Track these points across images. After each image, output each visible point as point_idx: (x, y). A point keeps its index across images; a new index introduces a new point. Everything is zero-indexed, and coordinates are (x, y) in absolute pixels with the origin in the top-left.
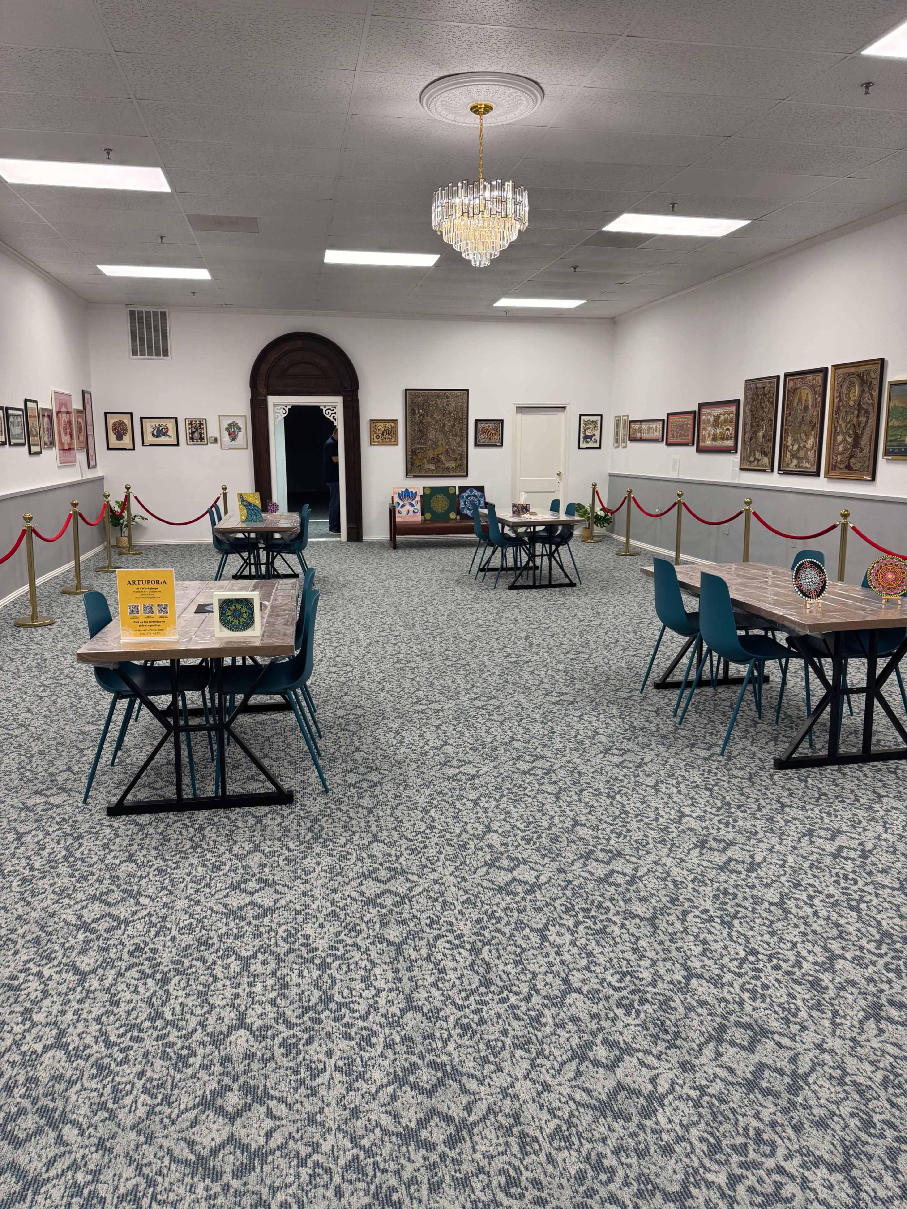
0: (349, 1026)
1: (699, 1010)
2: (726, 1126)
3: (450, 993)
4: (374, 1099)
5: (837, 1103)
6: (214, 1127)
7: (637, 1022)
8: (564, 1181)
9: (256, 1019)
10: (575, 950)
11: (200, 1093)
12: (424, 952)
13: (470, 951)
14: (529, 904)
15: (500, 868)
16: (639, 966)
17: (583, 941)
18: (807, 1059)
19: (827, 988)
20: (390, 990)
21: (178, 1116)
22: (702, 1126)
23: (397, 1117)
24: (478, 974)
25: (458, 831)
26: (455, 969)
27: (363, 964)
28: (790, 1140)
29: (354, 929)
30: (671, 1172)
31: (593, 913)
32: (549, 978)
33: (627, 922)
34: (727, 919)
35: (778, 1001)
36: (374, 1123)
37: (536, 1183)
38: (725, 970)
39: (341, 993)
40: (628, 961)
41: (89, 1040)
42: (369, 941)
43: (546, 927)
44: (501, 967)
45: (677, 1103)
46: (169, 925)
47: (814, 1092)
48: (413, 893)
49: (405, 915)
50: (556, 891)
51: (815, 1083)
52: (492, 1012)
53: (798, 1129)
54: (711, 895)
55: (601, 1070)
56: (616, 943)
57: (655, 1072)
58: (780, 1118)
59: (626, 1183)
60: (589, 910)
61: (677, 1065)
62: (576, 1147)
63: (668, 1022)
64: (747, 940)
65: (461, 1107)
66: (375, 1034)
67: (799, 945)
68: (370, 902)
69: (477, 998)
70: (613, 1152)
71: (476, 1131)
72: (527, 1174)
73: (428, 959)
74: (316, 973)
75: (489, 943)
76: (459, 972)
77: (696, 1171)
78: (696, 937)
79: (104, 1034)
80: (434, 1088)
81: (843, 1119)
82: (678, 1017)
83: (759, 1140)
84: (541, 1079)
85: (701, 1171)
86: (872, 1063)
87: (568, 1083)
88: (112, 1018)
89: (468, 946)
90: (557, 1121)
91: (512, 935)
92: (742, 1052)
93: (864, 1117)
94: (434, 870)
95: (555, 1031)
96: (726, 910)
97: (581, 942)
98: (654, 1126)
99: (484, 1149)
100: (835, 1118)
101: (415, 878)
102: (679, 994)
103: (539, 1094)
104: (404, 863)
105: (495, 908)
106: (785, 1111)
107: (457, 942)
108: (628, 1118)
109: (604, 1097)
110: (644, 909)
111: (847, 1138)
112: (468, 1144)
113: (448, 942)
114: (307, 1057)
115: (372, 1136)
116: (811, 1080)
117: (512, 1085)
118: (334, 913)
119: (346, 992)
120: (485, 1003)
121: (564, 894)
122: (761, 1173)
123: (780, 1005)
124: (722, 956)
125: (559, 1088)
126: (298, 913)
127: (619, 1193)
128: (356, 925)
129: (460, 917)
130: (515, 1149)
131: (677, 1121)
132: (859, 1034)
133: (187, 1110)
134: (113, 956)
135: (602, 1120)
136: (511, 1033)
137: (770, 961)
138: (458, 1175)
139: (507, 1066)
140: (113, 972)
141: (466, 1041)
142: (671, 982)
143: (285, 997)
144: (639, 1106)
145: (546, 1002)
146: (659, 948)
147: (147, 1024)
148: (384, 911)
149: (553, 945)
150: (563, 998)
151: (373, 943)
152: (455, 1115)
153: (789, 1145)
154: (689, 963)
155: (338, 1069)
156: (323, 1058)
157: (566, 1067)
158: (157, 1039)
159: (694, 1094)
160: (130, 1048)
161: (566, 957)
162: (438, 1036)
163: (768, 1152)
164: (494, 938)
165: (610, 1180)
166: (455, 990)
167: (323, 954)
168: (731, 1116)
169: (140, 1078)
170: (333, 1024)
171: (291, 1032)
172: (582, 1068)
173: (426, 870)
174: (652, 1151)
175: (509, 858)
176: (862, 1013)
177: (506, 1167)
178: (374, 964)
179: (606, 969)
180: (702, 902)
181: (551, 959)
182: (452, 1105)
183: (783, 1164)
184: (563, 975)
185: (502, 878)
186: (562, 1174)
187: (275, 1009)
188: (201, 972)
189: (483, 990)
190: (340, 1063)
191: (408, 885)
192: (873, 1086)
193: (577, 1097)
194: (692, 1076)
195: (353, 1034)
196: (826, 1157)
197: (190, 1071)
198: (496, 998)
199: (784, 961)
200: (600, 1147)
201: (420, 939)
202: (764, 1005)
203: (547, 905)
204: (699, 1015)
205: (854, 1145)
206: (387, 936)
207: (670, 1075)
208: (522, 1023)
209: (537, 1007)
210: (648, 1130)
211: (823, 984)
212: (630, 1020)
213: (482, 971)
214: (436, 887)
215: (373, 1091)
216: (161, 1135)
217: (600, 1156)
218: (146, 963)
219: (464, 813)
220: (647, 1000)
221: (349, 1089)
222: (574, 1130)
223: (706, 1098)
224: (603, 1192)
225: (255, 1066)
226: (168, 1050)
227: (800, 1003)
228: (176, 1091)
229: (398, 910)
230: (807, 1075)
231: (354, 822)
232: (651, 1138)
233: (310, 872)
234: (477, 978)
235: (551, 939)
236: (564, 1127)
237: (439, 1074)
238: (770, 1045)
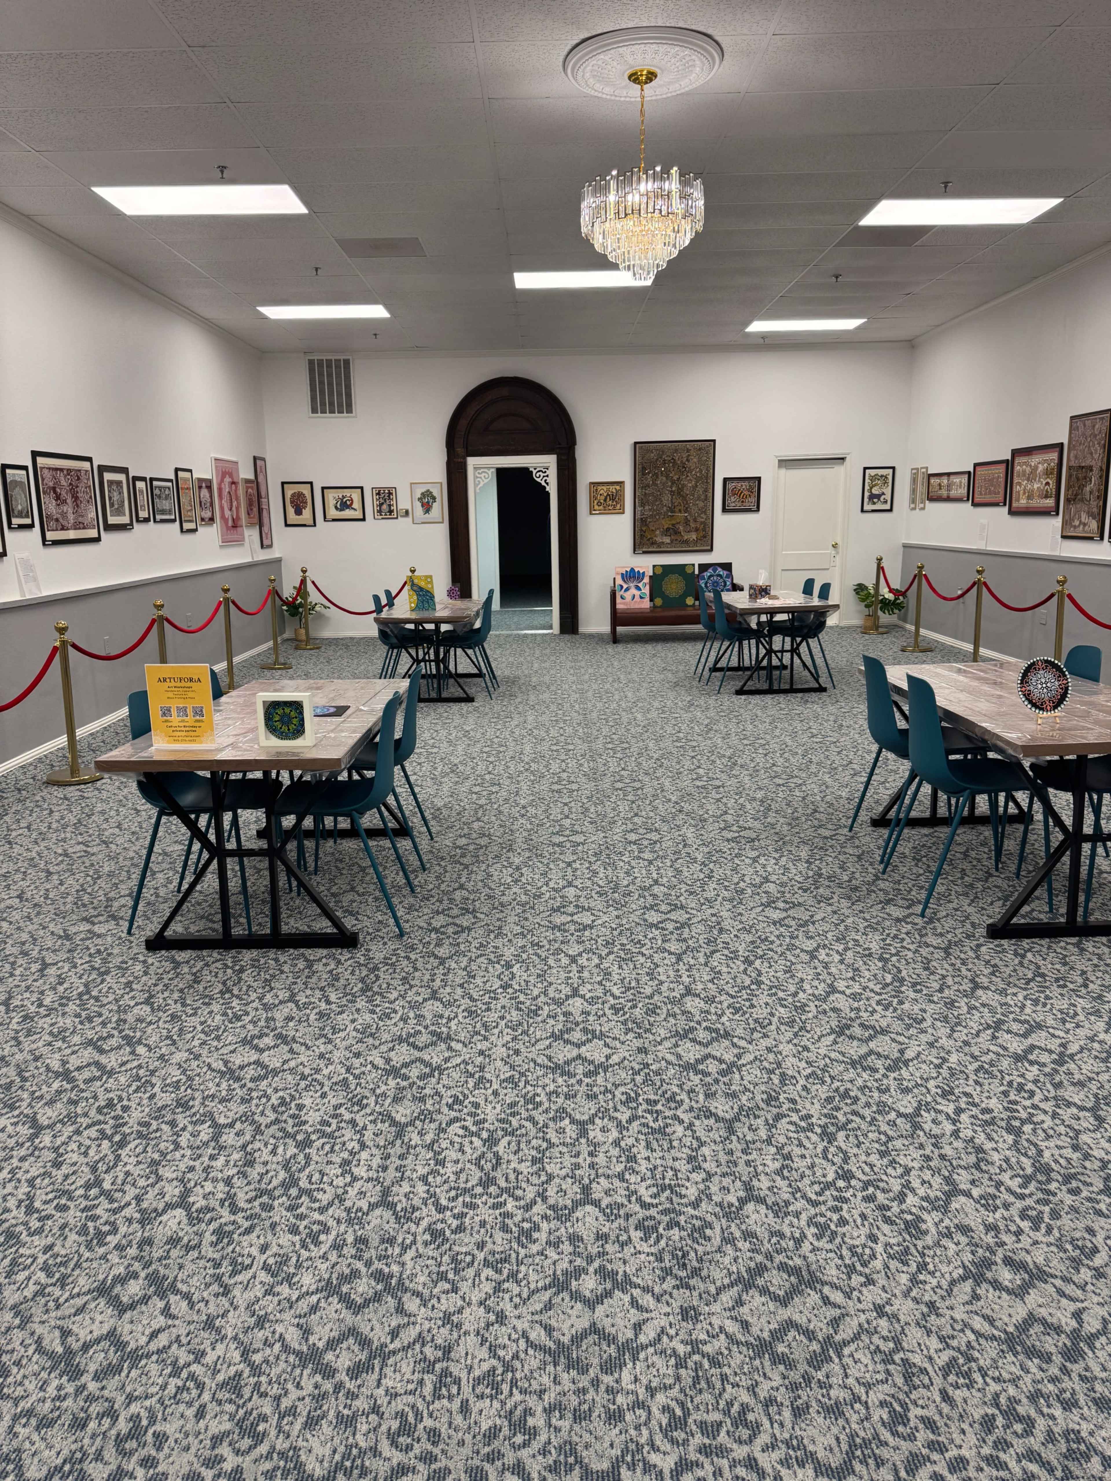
0: (301, 1217)
1: (740, 1244)
2: (707, 1397)
3: (438, 1190)
4: (291, 1307)
5: (868, 1386)
6: (99, 1318)
7: (653, 1250)
8: (468, 1438)
9: (200, 1198)
10: (615, 1152)
11: (101, 1277)
12: (429, 1138)
13: (485, 1141)
14: (584, 1088)
15: (567, 1042)
16: (688, 1180)
17: (631, 1141)
18: (855, 1323)
19: (926, 1232)
21: (66, 1301)
22: (675, 1392)
23: (306, 1332)
24: (482, 1170)
25: (536, 992)
26: (457, 1162)
27: (350, 1146)
28: (782, 1425)
29: (359, 1102)
30: (607, 1444)
31: (659, 1107)
32: (567, 1184)
33: (697, 1123)
34: (832, 1129)
35: (851, 1242)
36: (277, 1336)
37: (434, 1436)
38: (798, 1195)
39: (310, 1177)
40: (676, 1171)
41: (12, 1203)
42: (371, 1118)
43: (591, 1119)
44: (514, 1165)
45: (655, 1358)
46: (154, 1080)
47: (844, 1368)
49: (427, 1091)
50: (624, 1075)
51: (851, 1355)
52: (477, 1219)
53: (799, 1412)
54: (824, 1096)
55: (579, 1305)
56: (672, 1147)
57: (646, 1315)
58: (782, 1396)
59: (544, 1452)
60: (656, 1102)
61: (678, 1310)
62: (503, 1397)
63: (692, 1254)
64: (846, 1160)
65: (387, 1329)
66: (326, 1230)
67: (913, 1173)
68: (394, 1072)
69: (468, 1199)
70: (545, 1409)
71: (390, 1362)
72: (428, 1422)
73: (430, 1147)
74: (292, 1150)
75: (512, 1133)
76: (460, 1166)
77: (639, 1448)
78: (779, 1149)
79: (30, 1198)
80: (367, 1303)
81: (867, 1408)
82: (708, 1249)
83: (741, 1420)
84: (499, 1308)
85: (646, 1448)
86: (942, 1339)
87: (529, 1317)
88: (47, 1181)
89: (485, 1135)
90: (494, 1362)
91: (545, 1126)
92: (771, 1304)
93: (898, 1408)
94: (486, 1039)
95: (544, 1249)
96: (836, 1117)
97: (628, 1142)
98: (612, 1384)
99: (390, 1384)
100: (857, 1406)
101: (459, 1047)
102: (724, 1221)
103: (488, 1325)
104: (454, 1028)
106: (794, 1387)
107: (474, 1128)
108: (584, 1370)
109: (566, 1340)
110: (727, 1107)
111: (862, 1434)
112: (376, 1376)
113: (463, 1127)
114: (238, 1249)
115: (268, 1351)
116: (846, 1351)
117: (460, 1311)
118: (345, 1082)
119: (316, 1177)
120: (475, 1207)
121: (633, 1080)
122: (724, 1463)
123: (852, 1249)
124: (802, 1177)
125: (515, 1322)
126: (304, 1077)
127: (528, 1462)
128: (364, 1098)
130: (428, 1389)
131: (645, 1382)
132: (943, 1298)
133: (78, 1295)
134: (79, 1110)
135: (550, 1368)
136: (489, 1246)
137: (865, 1188)
138: (346, 1412)
139: (465, 1287)
140: (71, 1129)
141: (430, 1251)
142: (720, 1205)
143: (245, 1175)
144: (605, 1356)
145: (550, 1212)
146: (723, 1158)
147: (81, 1192)
148: (404, 1084)
149: (590, 1143)
150: (573, 1211)
152: (375, 1340)
153: (777, 1432)
154: (755, 1183)
155: (266, 1267)
156: (254, 1251)
157: (535, 1297)
158: (83, 1211)
159: (682, 1349)
160: (49, 1217)
161: (601, 1159)
162: (400, 1240)
163: (745, 1437)
164: (521, 1127)
165: (525, 1445)
166: (446, 1187)
167: (310, 1130)
168: (718, 1385)
169: (44, 1253)
170: (284, 1213)
171: (233, 1218)
172: (557, 1300)
173: (476, 1038)
174: (595, 1415)
175: (585, 1030)
176: (961, 1271)
177: (407, 1409)
178: (363, 1147)
179: (643, 1180)
180: (808, 1105)
181: (580, 1160)
182: (377, 1326)
183: (758, 1455)
184: (586, 1181)
186: (469, 1428)
187: (227, 1189)
188: (165, 1137)
189: (479, 1190)
190: (271, 1261)
191: (447, 1055)
192: (930, 1369)
193: (533, 1336)
194: (691, 1326)
195: (301, 1228)
196: (821, 1454)
197: (101, 1251)
198: (491, 1202)
199: (884, 1191)
200: (532, 1401)
201: (432, 1121)
202: (829, 1246)
204: (738, 1250)
205: (866, 1443)
206: (394, 1114)
207: (664, 1322)
208: (508, 1236)
209: (536, 1219)
210: (603, 1388)
211: (924, 1227)
212: (645, 1247)
213: (488, 1167)
214: (479, 1060)
215: (294, 1299)
216: (37, 1320)
217: (528, 1412)
218: (111, 1122)
219: (555, 971)
220: (678, 1224)
221: (267, 1293)
222: (510, 1374)
223: (696, 1357)
224: (510, 1458)
225: (175, 1253)
226: (90, 1224)
227: (879, 1248)
228: (77, 1272)
229: (421, 1084)
230: (845, 1343)
232: (601, 1398)
233: (340, 1030)
234: (479, 1174)
235: (592, 1135)
236: (499, 1371)
237: (380, 1287)
238: (813, 1298)
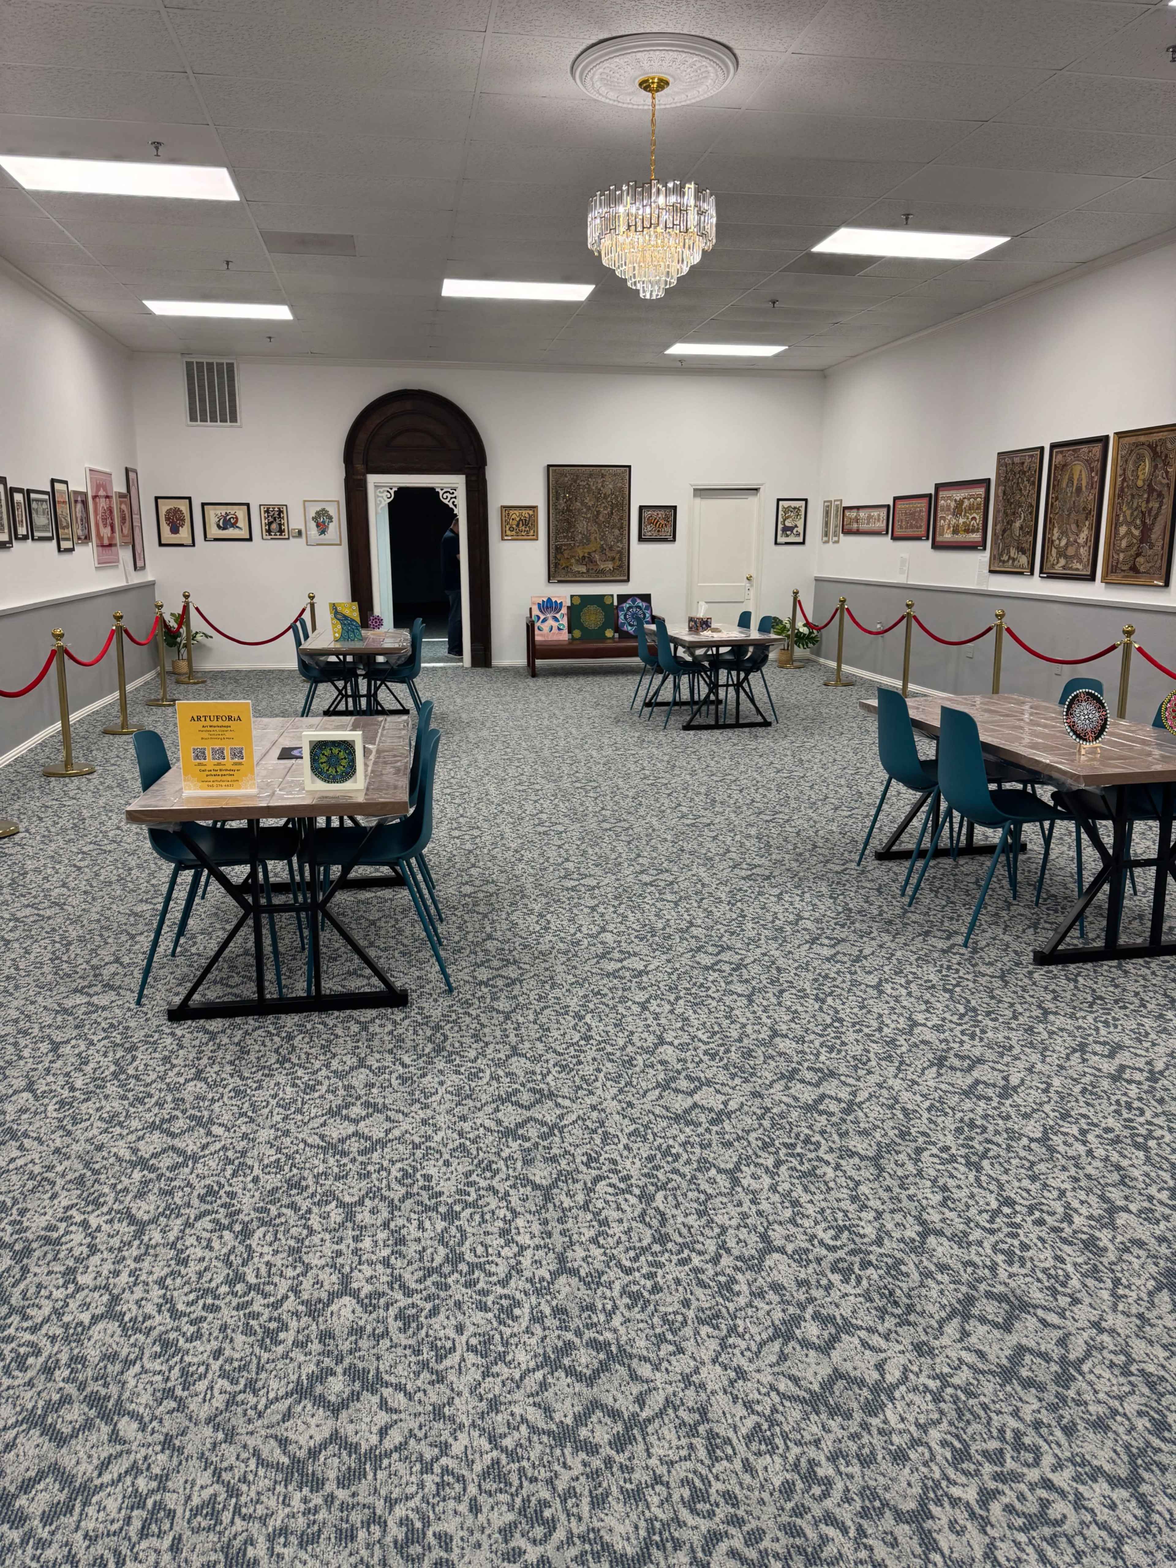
0: (484, 1293)
1: (939, 1277)
2: (975, 1427)
3: (615, 1252)
4: (518, 1387)
5: (1121, 1398)
6: (313, 1422)
7: (858, 1291)
8: (766, 1496)
9: (364, 1283)
10: (776, 1198)
11: (294, 1378)
12: (580, 1198)
13: (640, 1198)
14: (714, 1137)
15: (677, 1091)
16: (860, 1219)
17: (787, 1186)
18: (1080, 1342)
19: (1105, 1249)
20: (537, 1247)
21: (266, 1407)
22: (945, 1425)
23: (548, 1411)
24: (651, 1227)
25: (621, 1042)
26: (620, 1221)
27: (502, 1213)
28: (1059, 1446)
29: (489, 1168)
30: (905, 1485)
31: (798, 1150)
32: (743, 1233)
33: (842, 1162)
34: (974, 1159)
35: (1042, 1265)
36: (518, 1418)
37: (729, 1497)
38: (972, 1225)
39: (473, 1250)
40: (845, 1213)
41: (150, 1308)
42: (509, 1183)
43: (737, 1168)
44: (680, 1219)
45: (911, 1396)
46: (250, 1162)
47: (1090, 1384)
48: (565, 1122)
49: (555, 1151)
50: (750, 1121)
51: (1091, 1372)
52: (669, 1277)
53: (1069, 1430)
54: (953, 1127)
55: (812, 1353)
56: (829, 1189)
57: (883, 1355)
58: (1045, 1417)
59: (847, 1499)
60: (794, 1146)
61: (910, 1347)
62: (781, 1451)
63: (898, 1292)
64: (1001, 1187)
65: (631, 1398)
66: (518, 1304)
67: (1068, 1194)
68: (509, 1133)
69: (650, 1258)
70: (828, 1459)
71: (650, 1429)
72: (717, 1486)
73: (585, 1207)
74: (440, 1225)
75: (664, 1187)
76: (626, 1224)
77: (937, 1485)
78: (934, 1181)
79: (169, 1301)
80: (596, 1374)
81: (1129, 1419)
82: (911, 1285)
83: (1018, 1445)
84: (734, 1364)
85: (944, 1484)
86: (1165, 1347)
87: (769, 1369)
88: (179, 1281)
89: (637, 1191)
90: (755, 1418)
91: (694, 1177)
92: (995, 1332)
93: (1156, 1416)
94: (591, 1093)
95: (751, 1302)
96: (972, 1147)
97: (784, 1187)
98: (881, 1425)
99: (661, 1452)
100: (1118, 1418)
101: (567, 1103)
102: (913, 1256)
103: (732, 1383)
104: (552, 1084)
105: (671, 1142)
106: (1053, 1408)
107: (622, 1186)
108: (848, 1415)
109: (816, 1387)
110: (865, 1145)
111: (1134, 1443)
112: (641, 1447)
113: (610, 1185)
114: (431, 1332)
115: (516, 1434)
116: (1085, 1368)
117: (697, 1371)
118: (463, 1148)
119: (480, 1250)
120: (661, 1265)
121: (761, 1125)
122: (1023, 1487)
123: (1045, 1271)
124: (968, 1207)
125: (757, 1376)
126: (416, 1146)
127: (837, 1511)
128: (491, 1162)
129: (625, 1153)
130: (702, 1453)
131: (912, 1419)
132: (1148, 1309)
133: (277, 1399)
134: (179, 1202)
135: (813, 1417)
136: (695, 1304)
137: (1031, 1213)
138: (628, 1486)
139: (690, 1346)
140: (179, 1221)
141: (636, 1314)
142: (902, 1240)
143: (402, 1255)
144: (862, 1399)
145: (739, 1264)
146: (885, 1195)
147: (224, 1289)
148: (527, 1145)
149: (747, 1191)
150: (762, 1260)
151: (514, 1186)
152: (623, 1409)
153: (1057, 1451)
154: (925, 1216)
155: (471, 1348)
156: (452, 1334)
157: (765, 1349)
158: (237, 1308)
159: (933, 1385)
160: (202, 1319)
161: (765, 1206)
162: (600, 1307)
163: (1031, 1461)
164: (670, 1180)
165: (826, 1495)
166: (621, 1248)
167: (450, 1201)
168: (982, 1413)
169: (216, 1358)
170: (464, 1290)
171: (410, 1301)
172: (788, 1350)
173: (581, 1093)
174: (880, 1457)
175: (688, 1078)
176: (1153, 1282)
177: (690, 1476)
178: (515, 1214)
179: (816, 1223)
180: (941, 1137)
181: (745, 1208)
182: (619, 1396)
183: (1050, 1476)
184: (761, 1229)
185: (680, 1103)
186: (762, 1486)
187: (389, 1271)
188: (292, 1222)
189: (657, 1248)
190: (474, 1341)
191: (558, 1112)
192: (1167, 1376)
193: (782, 1388)
194: (929, 1361)
195: (489, 1303)
196: (1107, 1467)
197: (280, 1349)
198: (675, 1258)
199: (1048, 1213)
200: (812, 1452)
201: (575, 1181)
202: (1023, 1271)
203: (739, 1138)
204: (939, 1283)
205: (1142, 1452)
206: (532, 1178)
207: (902, 1360)
208: (708, 1291)
209: (728, 1271)
210: (874, 1431)
211: (1101, 1244)
212: (848, 1289)
213: (655, 1223)
214: (595, 1115)
215: (517, 1377)
216: (244, 1431)
217: (812, 1463)
218: (222, 1210)
219: (629, 1019)
220: (870, 1263)
221: (485, 1375)
222: (777, 1429)
223: (949, 1390)
224: (817, 1510)
225: (364, 1343)
226: (252, 1322)
227: (1070, 1268)
228: (263, 1375)
229: (546, 1143)
230: (1081, 1361)
231: (486, 1030)
232: (878, 1441)
233: (432, 1094)
234: (649, 1232)
235: (745, 1183)
236: (765, 1426)
237: (602, 1356)
238: (1032, 1322)
